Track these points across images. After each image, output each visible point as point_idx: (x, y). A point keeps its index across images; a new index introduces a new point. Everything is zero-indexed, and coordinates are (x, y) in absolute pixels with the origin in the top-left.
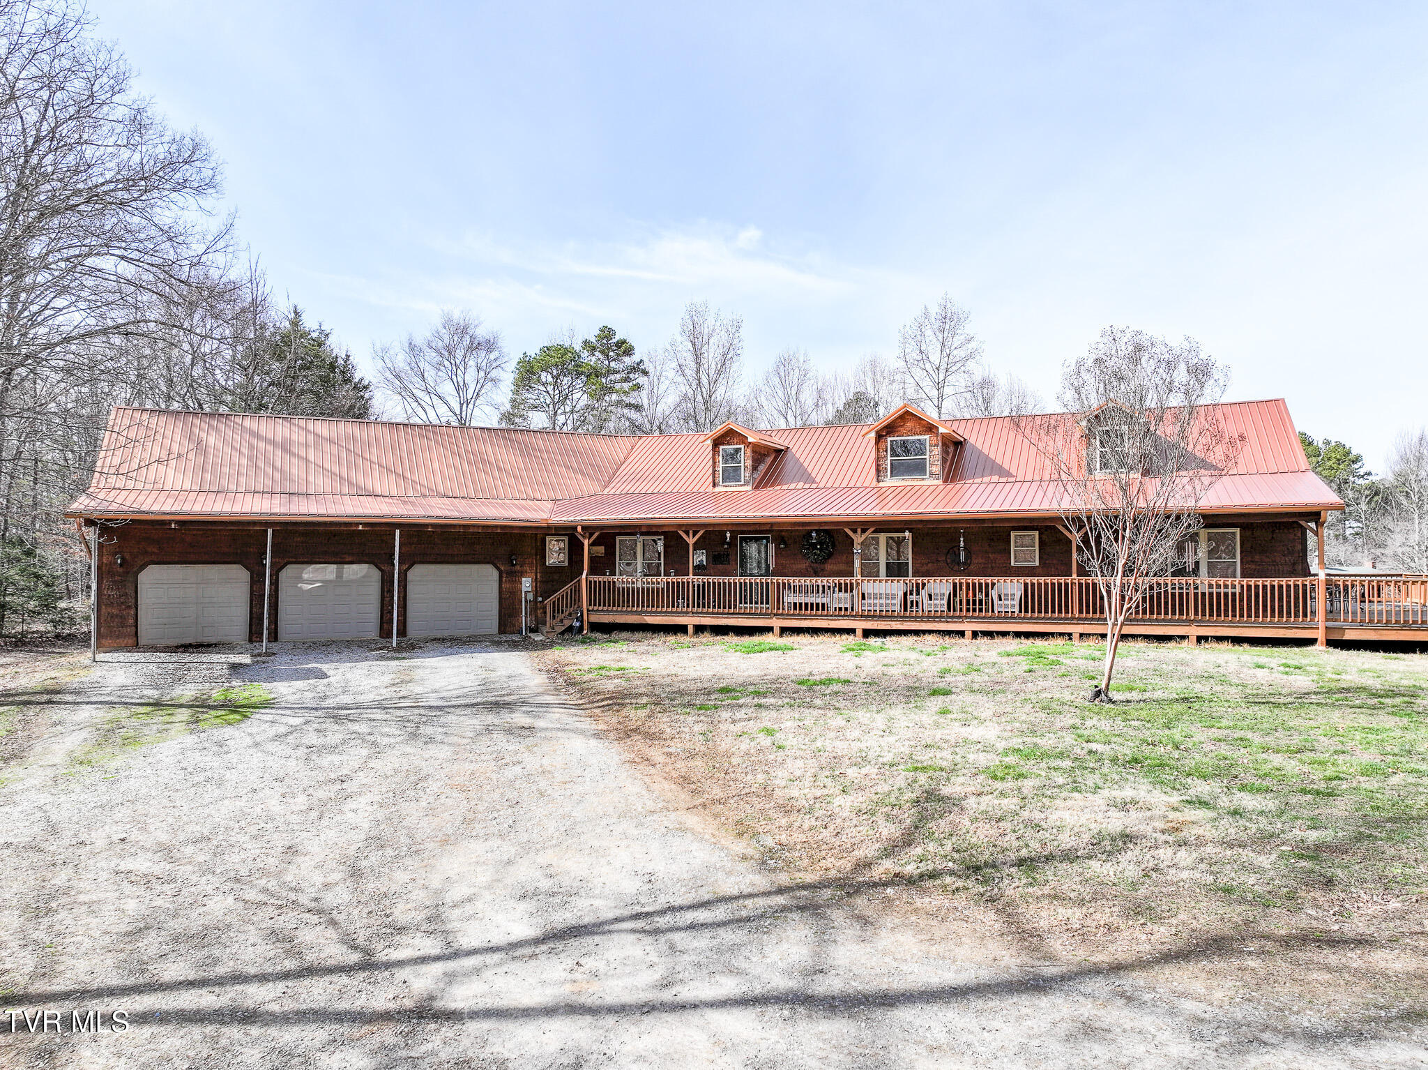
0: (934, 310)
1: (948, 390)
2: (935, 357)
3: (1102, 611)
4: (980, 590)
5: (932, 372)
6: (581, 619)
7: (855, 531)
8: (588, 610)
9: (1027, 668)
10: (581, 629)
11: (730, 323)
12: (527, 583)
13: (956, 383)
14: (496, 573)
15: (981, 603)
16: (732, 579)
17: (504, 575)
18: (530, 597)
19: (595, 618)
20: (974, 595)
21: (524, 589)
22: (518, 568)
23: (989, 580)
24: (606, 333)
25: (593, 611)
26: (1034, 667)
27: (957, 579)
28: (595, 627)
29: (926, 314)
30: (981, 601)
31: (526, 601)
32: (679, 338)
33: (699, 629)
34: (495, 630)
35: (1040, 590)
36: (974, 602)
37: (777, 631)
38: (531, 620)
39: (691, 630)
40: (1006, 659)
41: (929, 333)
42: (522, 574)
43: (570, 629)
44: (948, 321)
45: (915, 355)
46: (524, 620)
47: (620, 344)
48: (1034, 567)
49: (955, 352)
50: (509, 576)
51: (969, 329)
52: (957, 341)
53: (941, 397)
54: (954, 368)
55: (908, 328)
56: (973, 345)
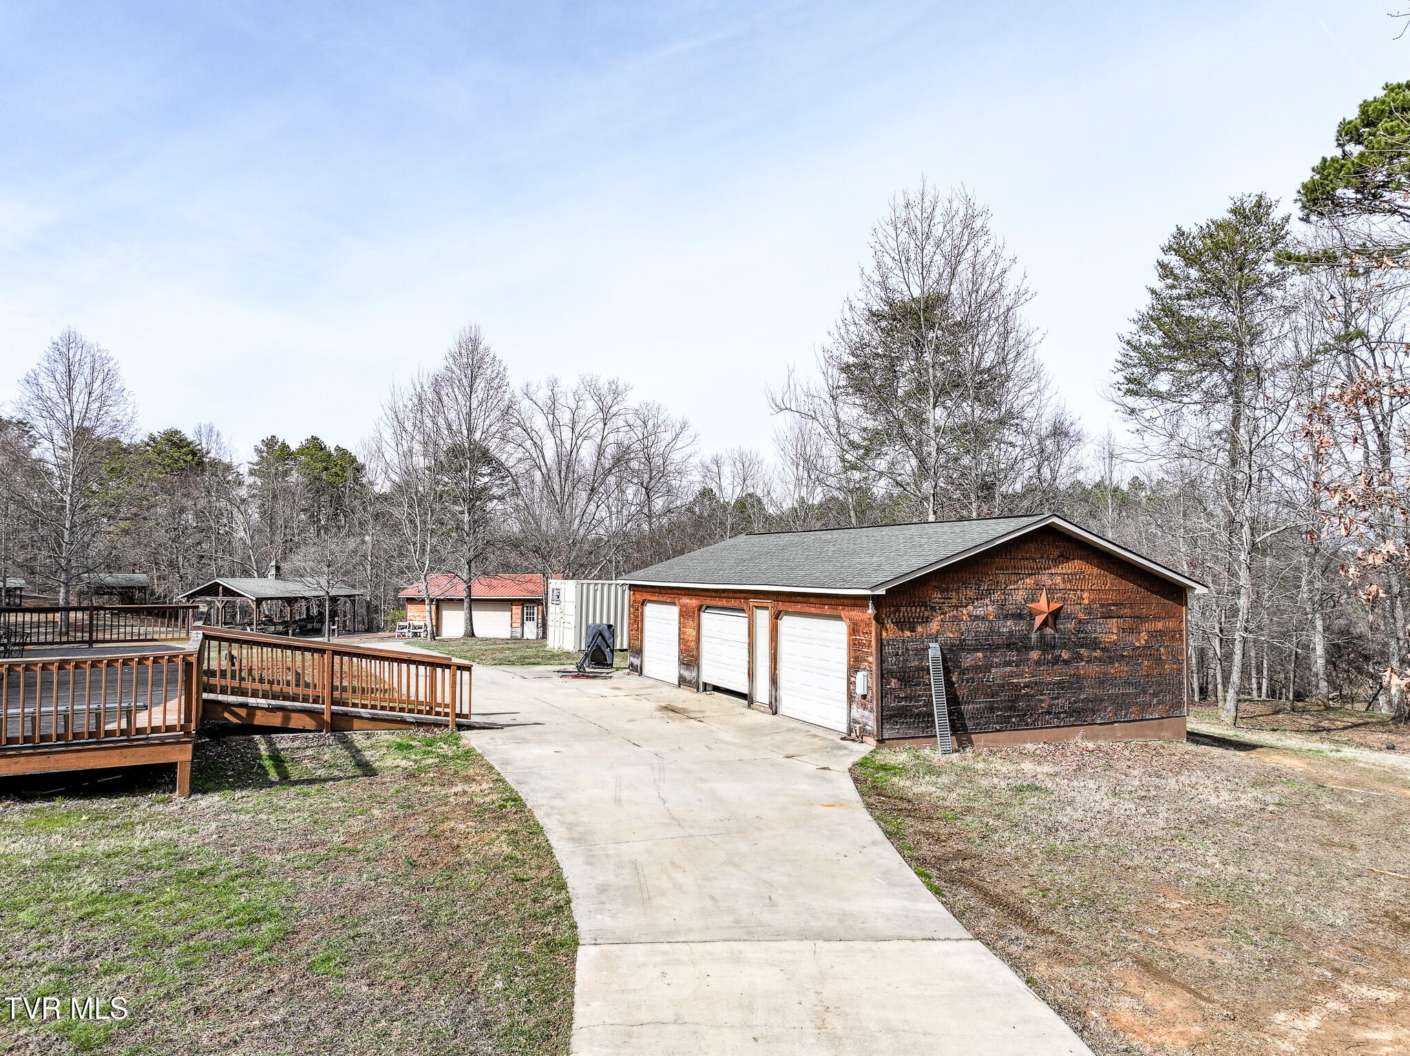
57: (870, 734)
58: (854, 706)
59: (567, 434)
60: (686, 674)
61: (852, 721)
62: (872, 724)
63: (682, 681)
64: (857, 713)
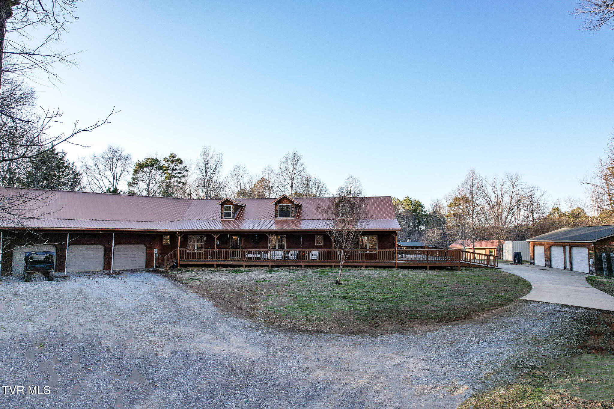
0: (291, 154)
1: (295, 181)
2: (291, 170)
3: (339, 259)
4: (307, 253)
5: (289, 175)
6: (177, 263)
7: (269, 235)
8: (180, 260)
9: (319, 276)
10: (177, 266)
11: (218, 154)
12: (156, 251)
13: (297, 179)
14: (145, 248)
15: (307, 257)
16: (228, 250)
17: (148, 248)
18: (157, 255)
19: (182, 263)
20: (305, 254)
21: (155, 253)
22: (153, 245)
23: (309, 250)
24: (173, 155)
25: (181, 260)
26: (321, 275)
27: (300, 250)
28: (181, 266)
29: (288, 155)
30: (307, 256)
31: (155, 256)
32: (200, 158)
33: (218, 266)
34: (144, 267)
35: (323, 253)
36: (305, 256)
37: (244, 266)
38: (157, 264)
39: (215, 266)
40: (314, 274)
41: (289, 161)
42: (154, 248)
43: (173, 266)
44: (295, 158)
45: (284, 168)
46: (155, 263)
47: (179, 159)
48: (322, 246)
49: (297, 168)
50: (149, 249)
51: (301, 161)
52: (298, 165)
53: (292, 183)
54: (297, 174)
55: (282, 159)
56: (303, 166)
57: (594, 273)
58: (590, 267)
59: (499, 193)
60: (547, 263)
61: (590, 270)
62: (594, 271)
63: (546, 265)
64: (591, 269)
